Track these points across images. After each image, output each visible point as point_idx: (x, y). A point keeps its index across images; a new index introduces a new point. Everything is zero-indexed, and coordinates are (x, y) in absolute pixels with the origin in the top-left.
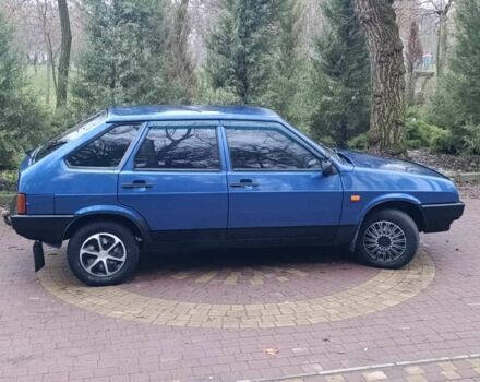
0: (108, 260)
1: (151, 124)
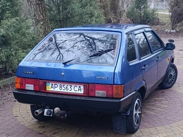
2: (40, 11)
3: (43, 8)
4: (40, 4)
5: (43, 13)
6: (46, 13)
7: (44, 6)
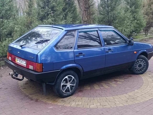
0: (70, 86)
1: (79, 31)
2: (86, 15)
3: (88, 13)
4: (86, 11)
5: (88, 16)
6: (90, 17)
7: (89, 12)
